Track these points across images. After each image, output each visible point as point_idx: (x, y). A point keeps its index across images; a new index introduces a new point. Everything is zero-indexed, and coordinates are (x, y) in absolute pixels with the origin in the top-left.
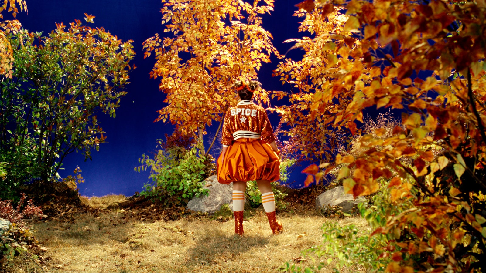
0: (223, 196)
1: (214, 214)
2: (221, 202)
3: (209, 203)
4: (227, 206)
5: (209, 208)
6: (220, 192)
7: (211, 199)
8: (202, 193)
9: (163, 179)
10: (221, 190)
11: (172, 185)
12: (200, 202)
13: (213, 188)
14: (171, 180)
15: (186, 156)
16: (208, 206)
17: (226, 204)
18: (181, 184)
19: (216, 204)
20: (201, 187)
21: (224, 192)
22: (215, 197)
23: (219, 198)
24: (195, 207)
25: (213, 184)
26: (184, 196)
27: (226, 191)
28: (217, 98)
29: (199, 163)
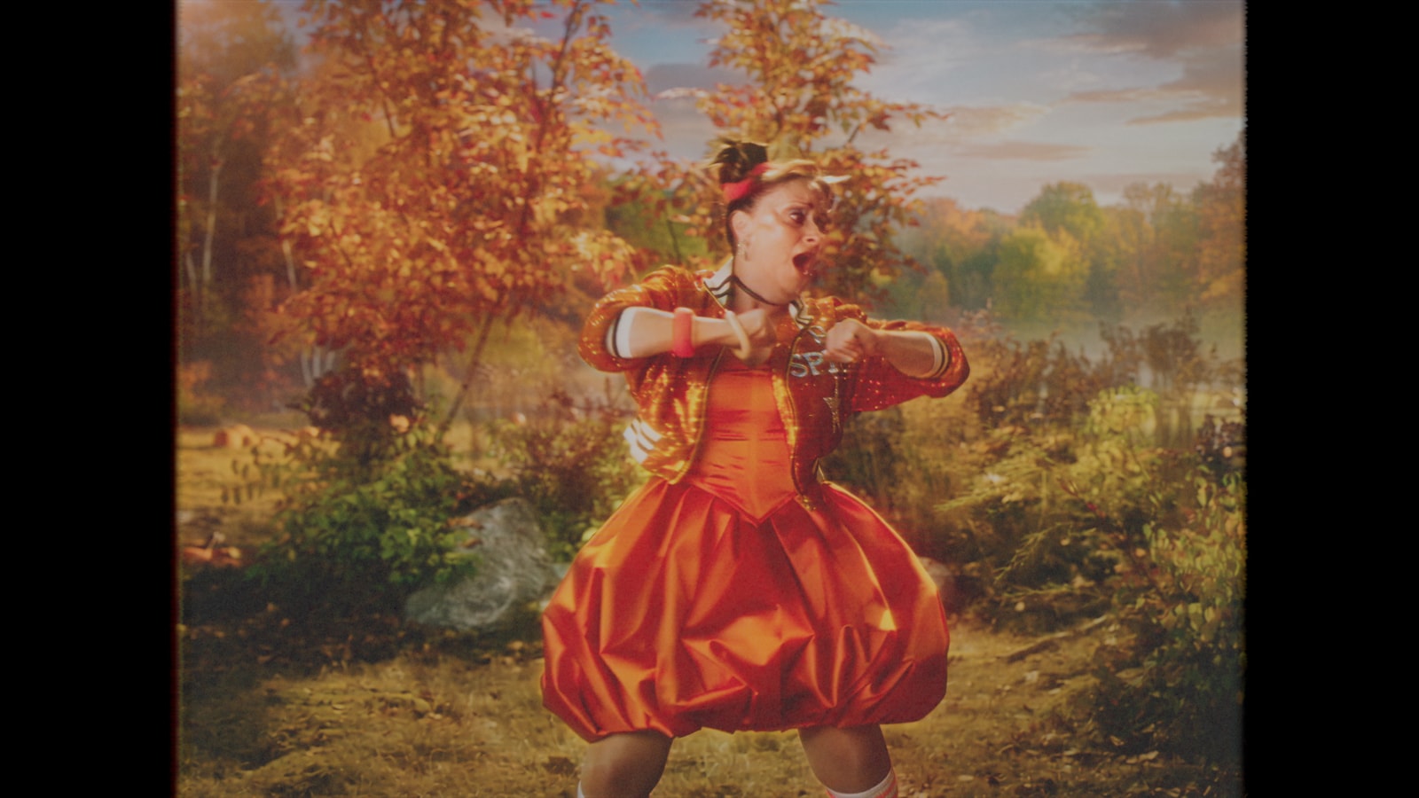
0: (516, 575)
1: (493, 634)
2: (513, 597)
3: (476, 600)
4: (533, 606)
5: (478, 615)
6: (510, 562)
7: (481, 587)
8: (454, 567)
9: (325, 524)
10: (511, 556)
11: (356, 544)
12: (449, 597)
13: (485, 552)
14: (351, 530)
15: (392, 450)
16: (475, 607)
17: (530, 600)
18: (384, 540)
19: (500, 600)
20: (450, 549)
21: (520, 563)
22: (493, 580)
23: (506, 584)
24: (434, 612)
25: (484, 539)
26: (395, 577)
27: (526, 558)
28: (483, 264)
29: (438, 471)
